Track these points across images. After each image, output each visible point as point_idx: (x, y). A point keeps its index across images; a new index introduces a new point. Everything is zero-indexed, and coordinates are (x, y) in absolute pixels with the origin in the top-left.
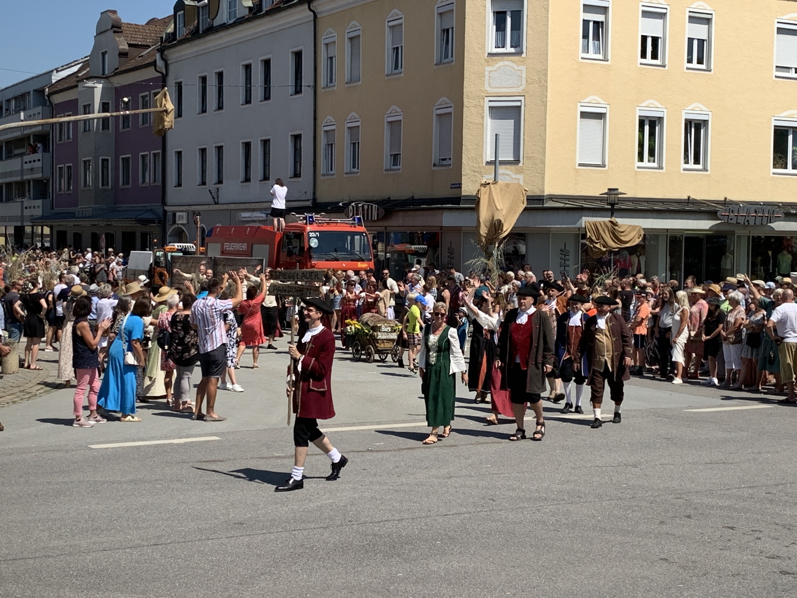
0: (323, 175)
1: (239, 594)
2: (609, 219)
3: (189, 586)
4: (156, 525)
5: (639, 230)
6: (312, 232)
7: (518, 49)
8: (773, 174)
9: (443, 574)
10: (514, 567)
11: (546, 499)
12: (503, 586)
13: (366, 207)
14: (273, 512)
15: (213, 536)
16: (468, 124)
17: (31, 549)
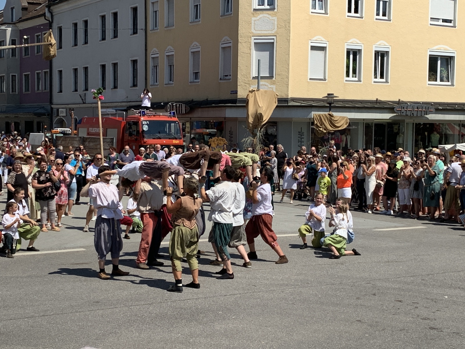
0: (151, 85)
2: (328, 113)
3: (64, 341)
4: (44, 303)
5: (346, 120)
6: (144, 121)
7: (272, 7)
8: (429, 84)
9: (223, 332)
10: (267, 326)
11: (287, 285)
12: (260, 338)
13: (178, 105)
14: (118, 295)
15: (80, 310)
16: (241, 53)
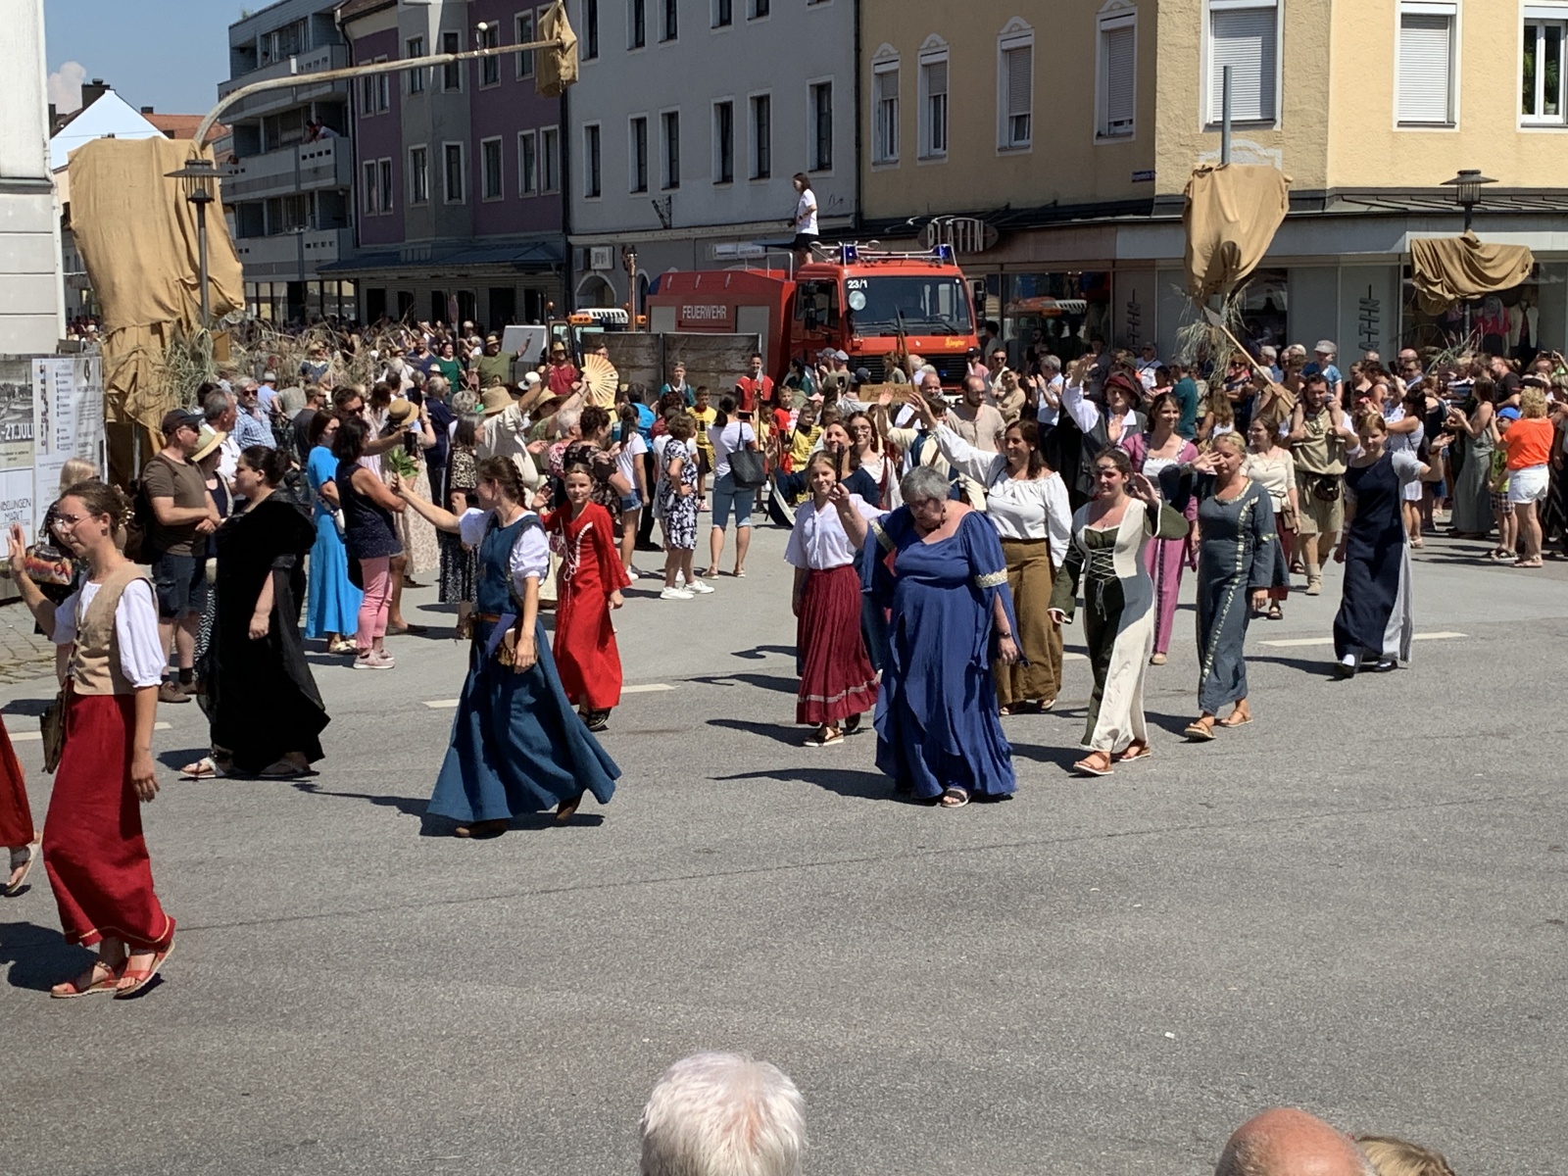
0: (874, 164)
1: (703, 986)
2: (1462, 234)
3: (607, 970)
5: (1524, 255)
6: (853, 279)
9: (1102, 950)
11: (1315, 804)
12: (1223, 973)
13: (960, 226)
14: (771, 829)
15: (656, 876)
16: (1168, 48)
17: (312, 901)
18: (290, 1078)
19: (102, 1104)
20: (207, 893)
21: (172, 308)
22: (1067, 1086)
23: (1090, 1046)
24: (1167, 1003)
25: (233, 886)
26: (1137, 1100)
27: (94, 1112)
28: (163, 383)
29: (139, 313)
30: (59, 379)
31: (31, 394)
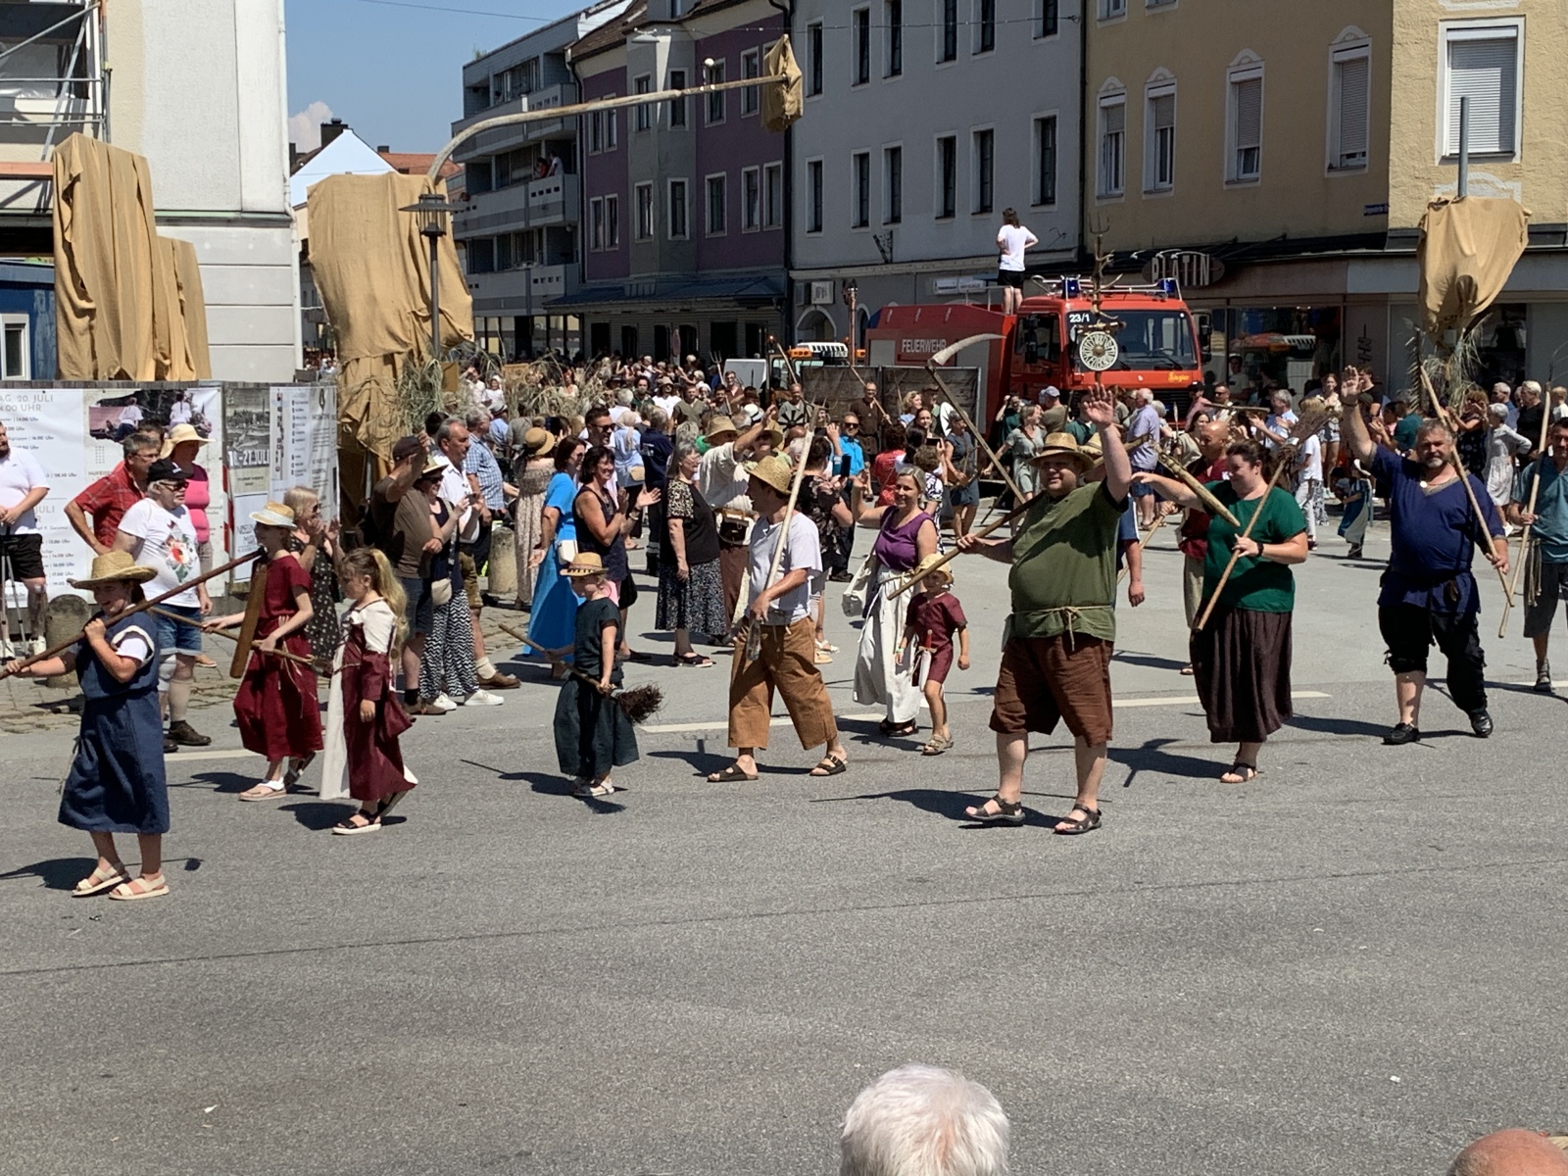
0: (1099, 198)
1: (916, 1014)
3: (819, 994)
4: (761, 877)
6: (1075, 313)
9: (1325, 992)
10: (1476, 982)
11: (1551, 848)
12: (1452, 1018)
13: (1186, 260)
15: (869, 903)
16: (1403, 80)
17: (529, 917)
18: (507, 1090)
19: (324, 1110)
20: (429, 907)
21: (405, 339)
22: (1287, 1127)
23: (1312, 1088)
24: (1393, 1047)
25: (454, 901)
26: (1360, 1144)
27: (316, 1118)
28: (396, 412)
29: (372, 341)
30: (296, 407)
31: (268, 421)
